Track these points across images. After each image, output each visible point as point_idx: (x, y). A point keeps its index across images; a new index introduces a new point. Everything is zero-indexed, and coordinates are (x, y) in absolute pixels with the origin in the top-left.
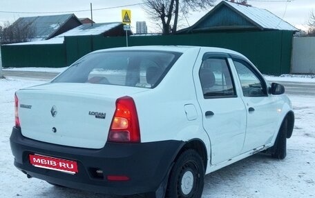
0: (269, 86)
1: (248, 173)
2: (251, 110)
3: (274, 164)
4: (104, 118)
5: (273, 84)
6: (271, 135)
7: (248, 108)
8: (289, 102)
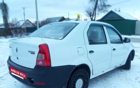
0: (123, 39)
1: (113, 76)
2: (114, 49)
3: (125, 72)
4: (34, 54)
5: (125, 38)
6: (124, 60)
7: (112, 49)
8: (133, 46)
